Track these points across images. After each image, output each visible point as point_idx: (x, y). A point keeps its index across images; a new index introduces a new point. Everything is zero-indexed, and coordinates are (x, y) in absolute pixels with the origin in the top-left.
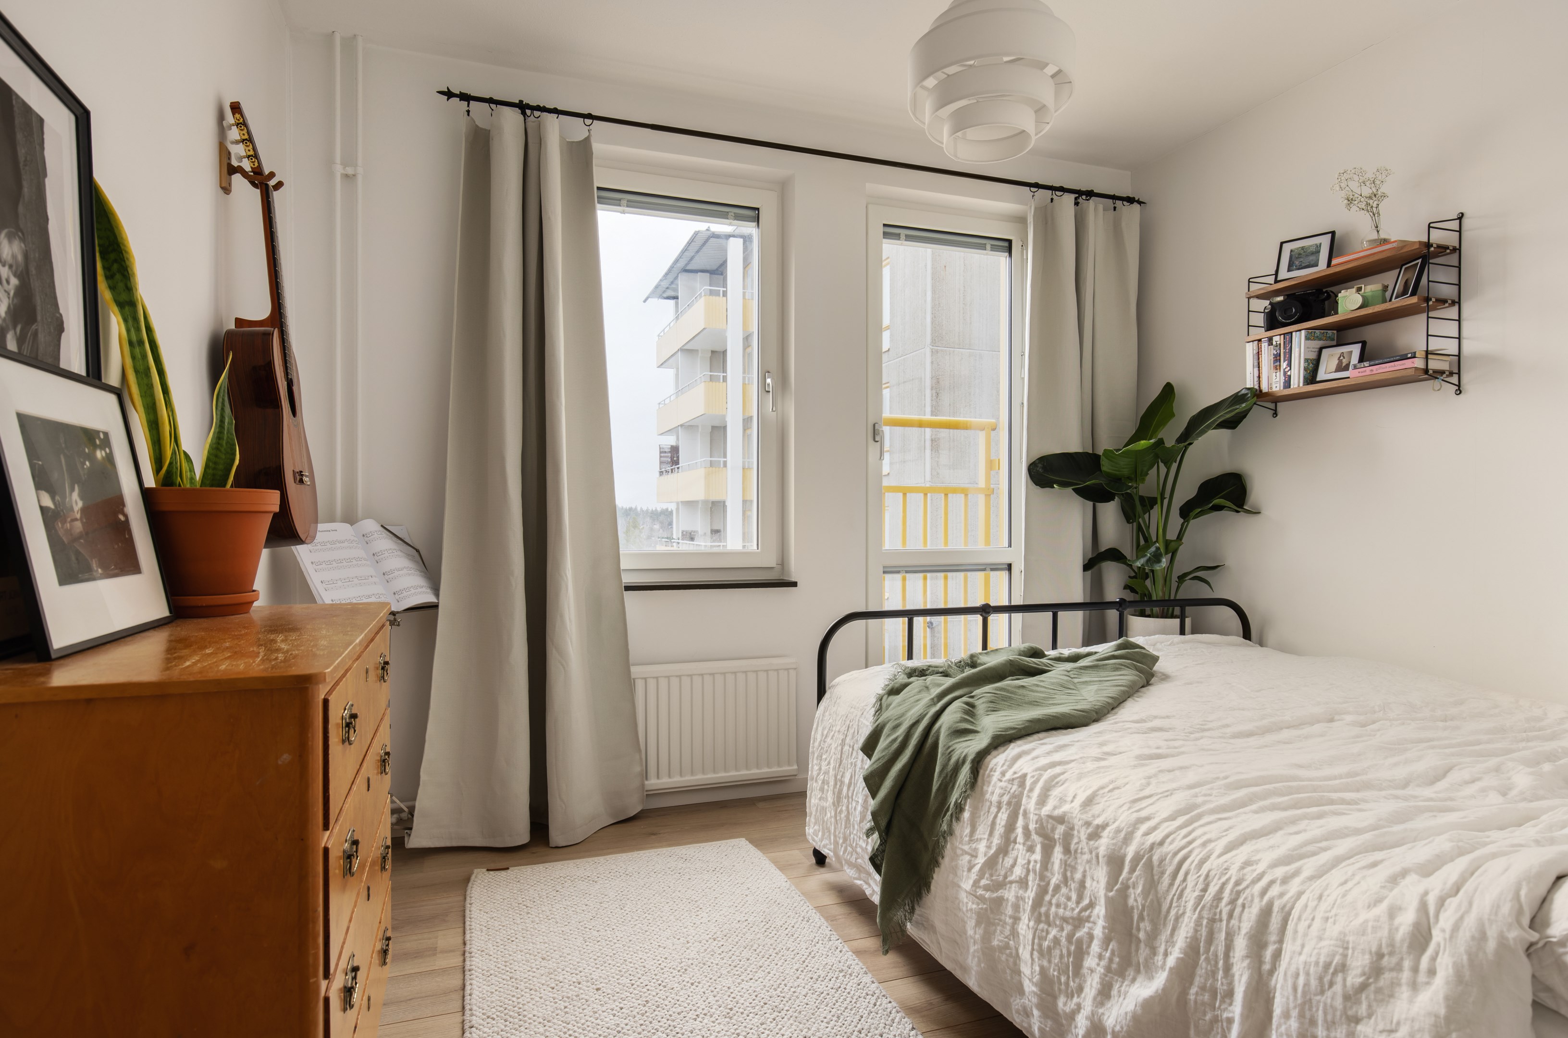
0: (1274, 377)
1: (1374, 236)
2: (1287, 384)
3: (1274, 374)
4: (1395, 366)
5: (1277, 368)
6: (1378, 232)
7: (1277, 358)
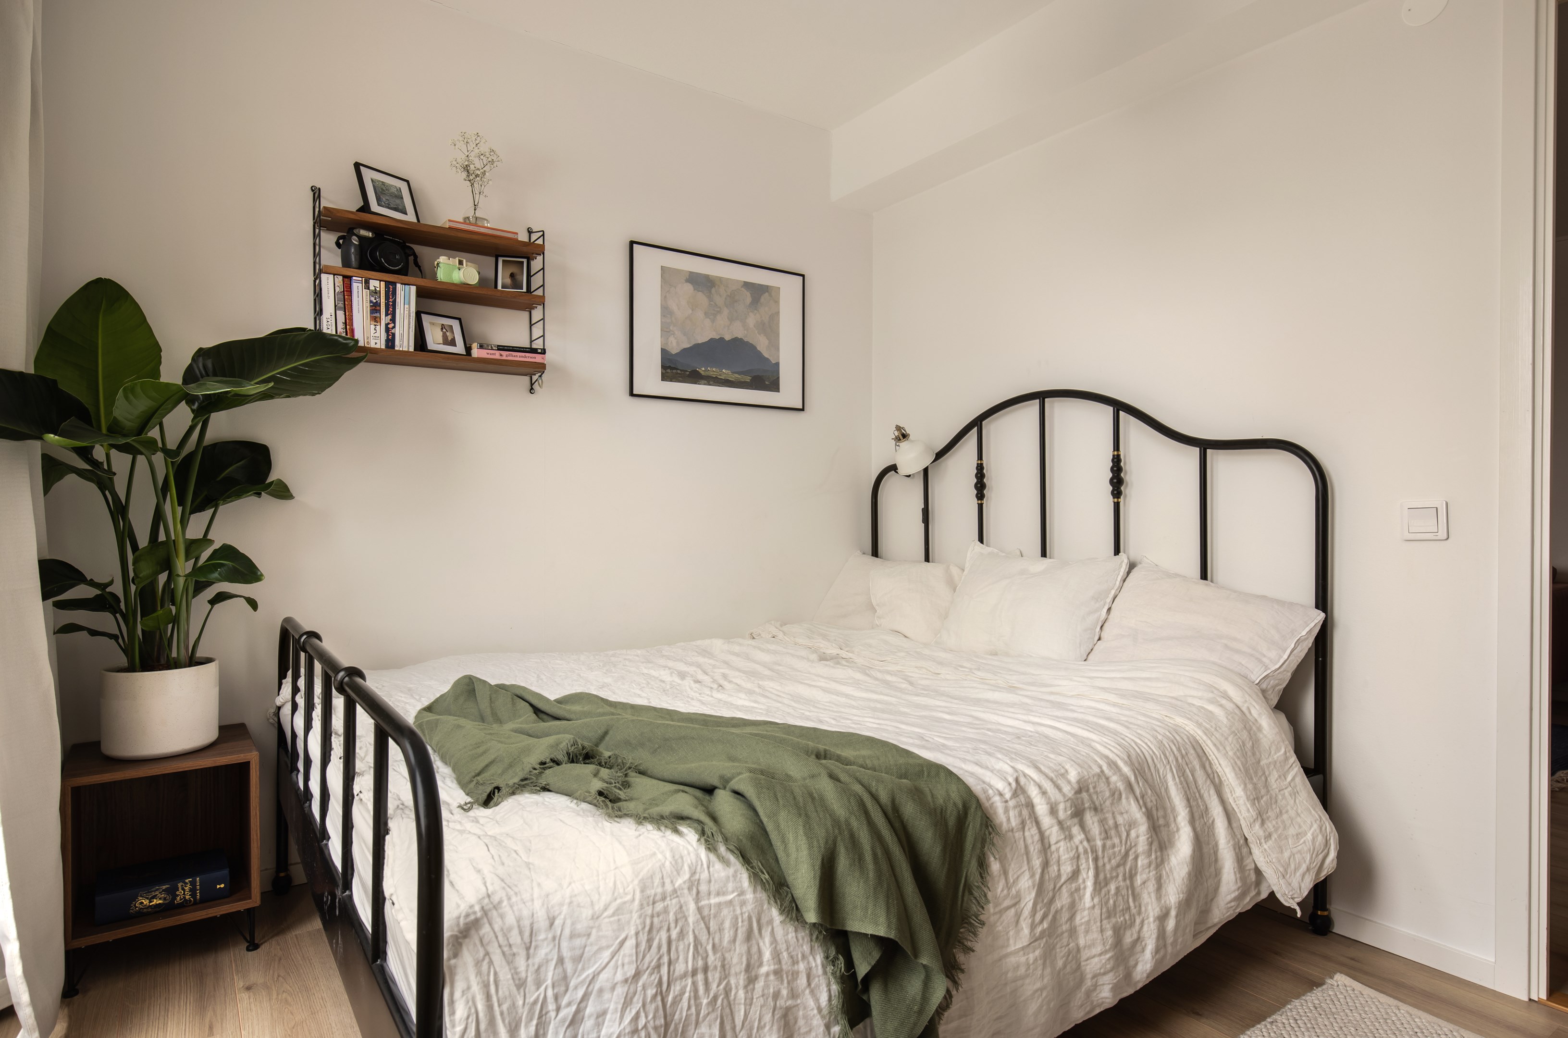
0: (373, 331)
1: (471, 214)
2: (390, 341)
3: (373, 327)
4: (525, 357)
5: (376, 320)
6: (475, 210)
7: (375, 308)
